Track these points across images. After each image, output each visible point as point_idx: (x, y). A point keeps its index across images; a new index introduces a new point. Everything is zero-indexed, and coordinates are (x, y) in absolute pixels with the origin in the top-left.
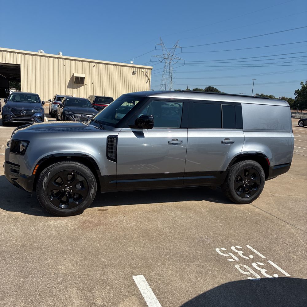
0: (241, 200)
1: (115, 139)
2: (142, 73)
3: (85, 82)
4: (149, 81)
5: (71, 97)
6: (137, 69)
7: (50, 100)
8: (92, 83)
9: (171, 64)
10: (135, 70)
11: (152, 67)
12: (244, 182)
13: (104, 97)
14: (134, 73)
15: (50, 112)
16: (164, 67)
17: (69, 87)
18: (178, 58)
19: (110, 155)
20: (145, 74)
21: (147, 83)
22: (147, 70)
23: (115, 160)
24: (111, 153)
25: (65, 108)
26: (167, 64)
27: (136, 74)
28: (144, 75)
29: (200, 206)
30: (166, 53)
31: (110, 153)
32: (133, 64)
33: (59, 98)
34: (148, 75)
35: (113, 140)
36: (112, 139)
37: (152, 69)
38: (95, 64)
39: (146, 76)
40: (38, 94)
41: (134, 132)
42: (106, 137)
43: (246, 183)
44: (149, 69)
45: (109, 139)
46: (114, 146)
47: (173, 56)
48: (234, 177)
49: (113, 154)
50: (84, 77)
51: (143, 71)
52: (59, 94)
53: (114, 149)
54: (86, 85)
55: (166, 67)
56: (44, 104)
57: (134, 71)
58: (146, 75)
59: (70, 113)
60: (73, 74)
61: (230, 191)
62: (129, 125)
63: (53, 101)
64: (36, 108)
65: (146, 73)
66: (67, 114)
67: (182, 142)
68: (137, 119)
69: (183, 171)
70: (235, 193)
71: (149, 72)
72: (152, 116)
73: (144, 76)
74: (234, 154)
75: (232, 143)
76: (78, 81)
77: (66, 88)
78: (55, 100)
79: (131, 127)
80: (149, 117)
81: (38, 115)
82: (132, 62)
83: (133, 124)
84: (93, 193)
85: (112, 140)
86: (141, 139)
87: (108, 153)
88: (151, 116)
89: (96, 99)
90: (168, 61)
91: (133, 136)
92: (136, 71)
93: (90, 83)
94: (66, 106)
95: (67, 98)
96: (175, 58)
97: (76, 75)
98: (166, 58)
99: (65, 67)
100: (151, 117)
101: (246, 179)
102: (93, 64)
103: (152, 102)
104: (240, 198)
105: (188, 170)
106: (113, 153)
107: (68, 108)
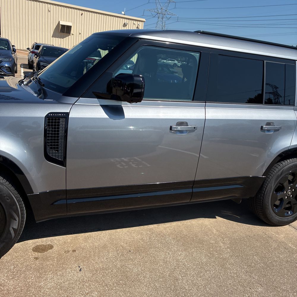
0: (279, 221)
1: (62, 121)
3: (72, 32)
5: (52, 46)
6: (128, 20)
7: (28, 49)
8: (80, 34)
9: (164, 19)
10: (126, 21)
11: (144, 20)
12: (285, 192)
14: (125, 25)
15: (29, 63)
16: (157, 23)
17: (54, 36)
18: (171, 14)
19: (52, 153)
20: (136, 26)
22: (139, 23)
23: (63, 163)
24: (54, 148)
25: (41, 59)
26: (160, 19)
27: (127, 26)
28: (136, 28)
29: (215, 231)
30: (159, 7)
31: (51, 148)
32: (124, 15)
33: (37, 47)
34: (140, 28)
35: (59, 122)
36: (55, 119)
37: (144, 22)
38: (83, 12)
40: (7, 38)
41: (104, 107)
42: (44, 116)
43: (289, 193)
44: (142, 21)
45: (49, 119)
46: (60, 135)
47: (166, 11)
48: (273, 185)
49: (58, 151)
50: (71, 26)
51: (134, 23)
52: (38, 42)
53: (61, 141)
54: (72, 35)
55: (159, 23)
56: (15, 52)
57: (125, 23)
59: (45, 64)
60: (59, 22)
61: (263, 209)
62: (93, 92)
63: (32, 50)
64: (3, 55)
65: (138, 26)
66: (42, 66)
67: (195, 128)
68: (110, 81)
69: (192, 179)
70: (272, 211)
71: (141, 25)
72: (141, 76)
74: (279, 150)
75: (276, 130)
76: (65, 30)
77: (51, 36)
78: (33, 48)
79: (99, 96)
80: (135, 78)
81: (6, 65)
82: (123, 13)
83: (103, 89)
84: (16, 227)
85: (55, 122)
86: (117, 122)
87: (48, 148)
88: (139, 76)
90: (161, 16)
91: (101, 114)
92: (128, 22)
93: (78, 34)
94: (42, 55)
95: (44, 47)
96: (169, 13)
97: (62, 23)
98: (159, 12)
99: (49, 13)
100: (138, 79)
101: (290, 188)
102: (81, 12)
103: (143, 48)
104: (277, 218)
105: (200, 177)
106: (58, 148)
107: (44, 59)
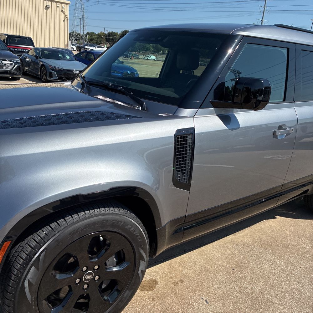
1: (189, 139)
2: (58, 8)
4: (67, 20)
6: (50, 3)
9: (83, 1)
10: (48, 3)
11: (69, 2)
13: (19, 37)
14: (47, 8)
16: (76, 4)
20: (61, 9)
21: (64, 21)
22: (63, 5)
23: (187, 187)
24: (182, 170)
27: (50, 9)
28: (60, 11)
34: (65, 11)
35: (186, 140)
36: (184, 138)
37: (69, 4)
39: (63, 13)
44: (66, 4)
45: (178, 138)
49: (184, 173)
51: (58, 5)
57: (47, 6)
58: (63, 11)
65: (63, 9)
71: (66, 8)
73: (61, 13)
85: (184, 141)
89: (7, 38)
92: (50, 5)
106: (185, 170)
